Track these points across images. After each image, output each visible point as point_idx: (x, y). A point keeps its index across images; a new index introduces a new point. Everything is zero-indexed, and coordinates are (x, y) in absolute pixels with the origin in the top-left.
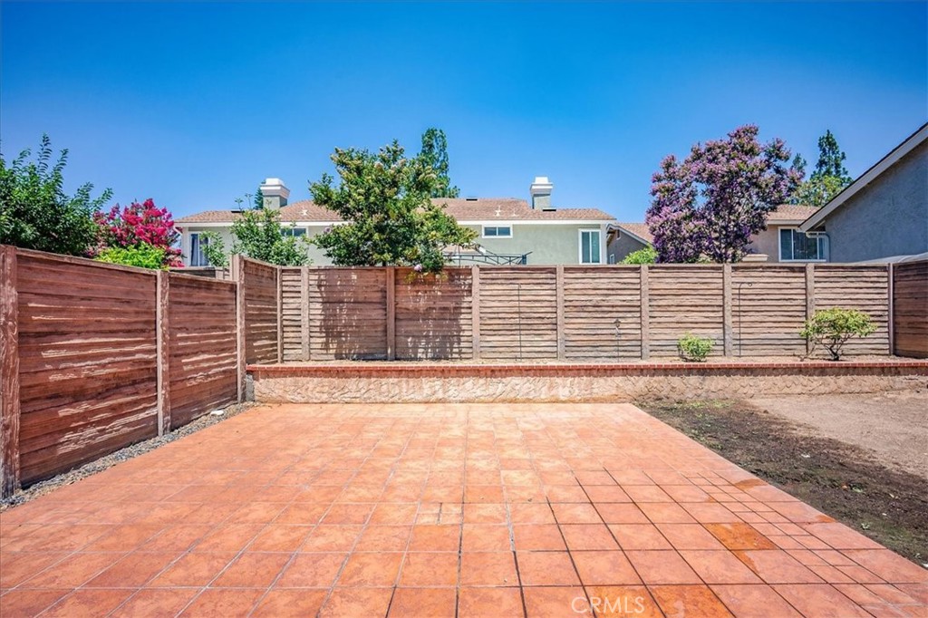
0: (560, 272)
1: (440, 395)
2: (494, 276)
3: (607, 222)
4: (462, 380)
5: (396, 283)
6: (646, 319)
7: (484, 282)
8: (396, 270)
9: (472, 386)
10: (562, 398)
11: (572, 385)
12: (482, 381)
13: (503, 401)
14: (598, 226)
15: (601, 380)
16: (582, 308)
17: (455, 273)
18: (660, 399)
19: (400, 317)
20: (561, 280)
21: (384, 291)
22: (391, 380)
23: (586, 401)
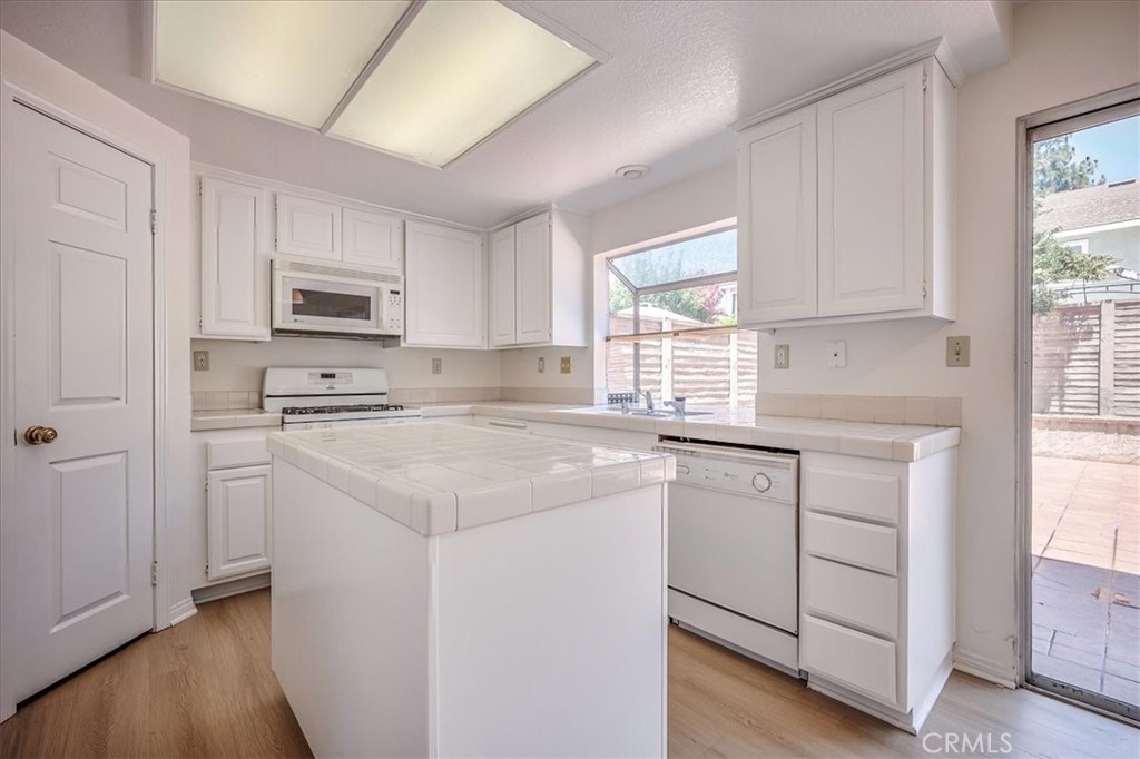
4: (1077, 435)
7: (1124, 319)
9: (1092, 441)
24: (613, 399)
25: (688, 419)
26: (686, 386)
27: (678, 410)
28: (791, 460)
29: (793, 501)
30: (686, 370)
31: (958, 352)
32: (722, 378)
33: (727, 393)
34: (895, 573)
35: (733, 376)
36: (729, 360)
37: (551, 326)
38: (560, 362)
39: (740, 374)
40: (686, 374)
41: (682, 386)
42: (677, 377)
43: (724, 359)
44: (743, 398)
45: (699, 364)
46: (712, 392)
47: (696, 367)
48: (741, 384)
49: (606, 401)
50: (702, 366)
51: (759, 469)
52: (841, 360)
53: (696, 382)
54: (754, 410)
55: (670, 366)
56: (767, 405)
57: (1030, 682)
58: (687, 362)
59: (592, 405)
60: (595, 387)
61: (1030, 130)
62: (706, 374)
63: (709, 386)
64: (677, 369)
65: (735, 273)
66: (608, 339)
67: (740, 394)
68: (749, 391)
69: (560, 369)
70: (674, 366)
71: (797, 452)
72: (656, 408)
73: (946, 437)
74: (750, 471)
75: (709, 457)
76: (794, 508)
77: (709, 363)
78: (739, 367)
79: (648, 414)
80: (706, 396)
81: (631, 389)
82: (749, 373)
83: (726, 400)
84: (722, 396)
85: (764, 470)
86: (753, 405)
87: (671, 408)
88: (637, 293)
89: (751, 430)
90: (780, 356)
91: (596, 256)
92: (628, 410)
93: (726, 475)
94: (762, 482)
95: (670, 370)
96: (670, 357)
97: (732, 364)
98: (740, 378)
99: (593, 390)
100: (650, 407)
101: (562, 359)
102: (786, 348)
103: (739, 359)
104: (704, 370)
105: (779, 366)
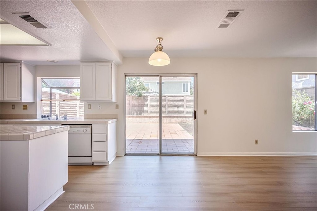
0: (167, 97)
1: (140, 122)
2: (153, 98)
3: (190, 81)
4: (145, 119)
5: (132, 99)
6: (185, 107)
7: (151, 99)
8: (132, 96)
9: (147, 120)
10: (164, 122)
11: (166, 120)
12: (149, 119)
13: (153, 123)
14: (188, 82)
15: (172, 119)
16: (171, 105)
17: (144, 97)
18: (184, 123)
19: (133, 106)
20: (167, 99)
21: (130, 101)
22: (131, 119)
23: (169, 123)
24: (43, 117)
25: (67, 120)
26: (64, 112)
27: (65, 118)
28: (90, 126)
29: (91, 133)
30: (64, 107)
31: (117, 107)
32: (75, 109)
33: (76, 113)
34: (106, 141)
35: (78, 109)
36: (77, 105)
37: (21, 96)
38: (22, 106)
39: (80, 108)
40: (64, 108)
41: (62, 112)
42: (61, 109)
43: (76, 104)
44: (81, 114)
45: (68, 106)
46: (72, 113)
47: (67, 106)
48: (80, 111)
49: (41, 117)
50: (69, 106)
51: (84, 128)
52: (100, 108)
53: (67, 111)
54: (83, 118)
55: (59, 106)
56: (87, 116)
57: (126, 154)
58: (64, 105)
59: (36, 118)
60: (37, 113)
61: (125, 75)
62: (70, 108)
63: (71, 112)
64: (61, 107)
65: (79, 87)
66: (41, 100)
67: (80, 114)
68: (82, 113)
69: (22, 108)
70: (60, 106)
71: (91, 124)
72: (59, 118)
73: (115, 120)
74: (82, 129)
75: (74, 127)
76: (91, 134)
77: (71, 105)
78: (80, 106)
79: (56, 120)
80: (70, 114)
81: (48, 113)
82: (82, 108)
83: (76, 115)
84: (75, 115)
85: (85, 128)
86: (83, 116)
87: (63, 118)
88: (51, 88)
89: (83, 121)
90: (89, 106)
91: (37, 77)
92: (50, 119)
93: (78, 130)
94: (85, 130)
95: (59, 108)
96: (59, 104)
97: (78, 106)
98: (80, 109)
99: (36, 114)
100: (57, 118)
101: (23, 105)
102: (90, 105)
103: (80, 104)
104: (70, 107)
105: (89, 109)
